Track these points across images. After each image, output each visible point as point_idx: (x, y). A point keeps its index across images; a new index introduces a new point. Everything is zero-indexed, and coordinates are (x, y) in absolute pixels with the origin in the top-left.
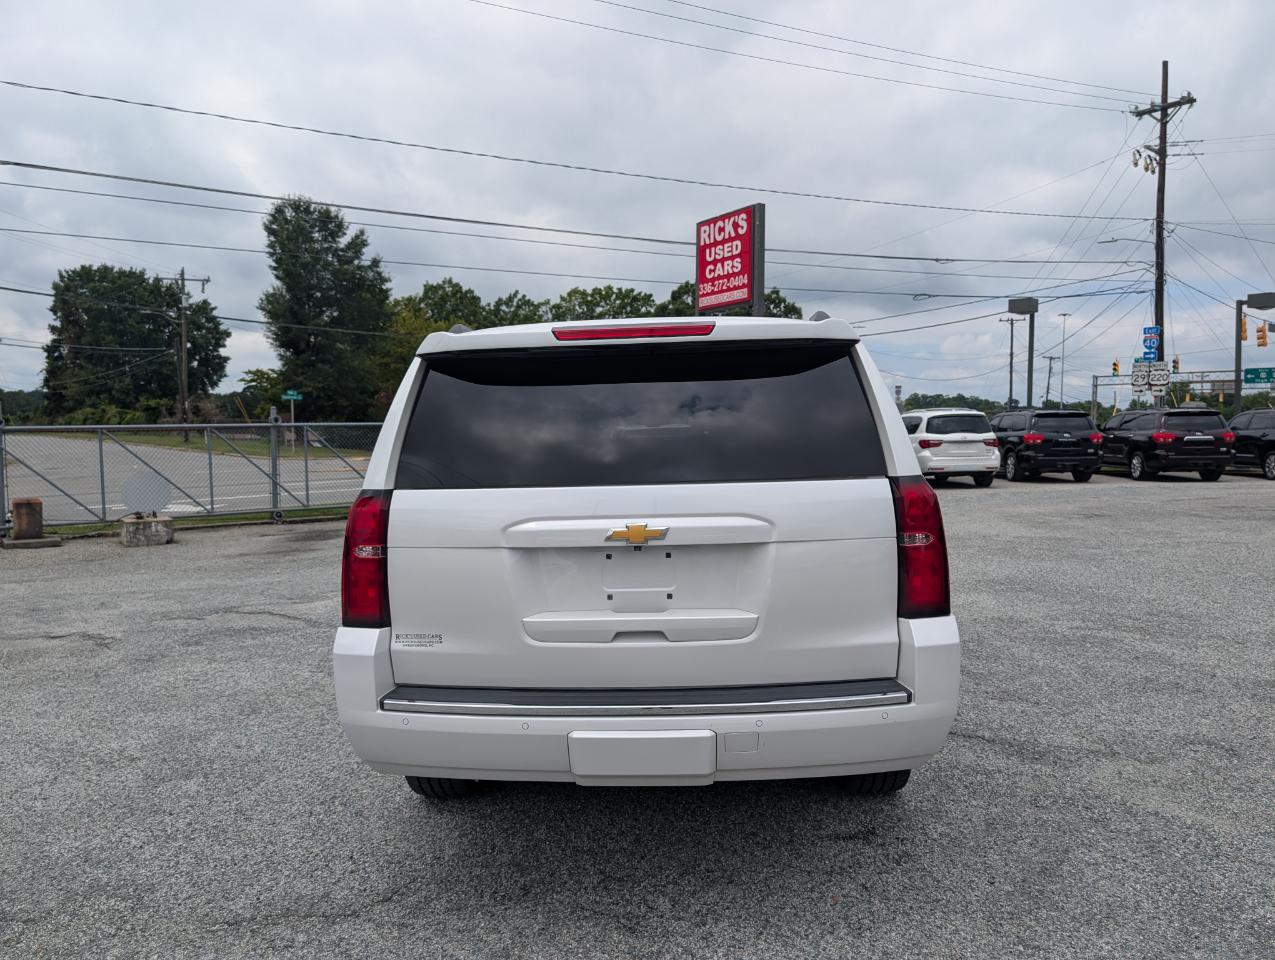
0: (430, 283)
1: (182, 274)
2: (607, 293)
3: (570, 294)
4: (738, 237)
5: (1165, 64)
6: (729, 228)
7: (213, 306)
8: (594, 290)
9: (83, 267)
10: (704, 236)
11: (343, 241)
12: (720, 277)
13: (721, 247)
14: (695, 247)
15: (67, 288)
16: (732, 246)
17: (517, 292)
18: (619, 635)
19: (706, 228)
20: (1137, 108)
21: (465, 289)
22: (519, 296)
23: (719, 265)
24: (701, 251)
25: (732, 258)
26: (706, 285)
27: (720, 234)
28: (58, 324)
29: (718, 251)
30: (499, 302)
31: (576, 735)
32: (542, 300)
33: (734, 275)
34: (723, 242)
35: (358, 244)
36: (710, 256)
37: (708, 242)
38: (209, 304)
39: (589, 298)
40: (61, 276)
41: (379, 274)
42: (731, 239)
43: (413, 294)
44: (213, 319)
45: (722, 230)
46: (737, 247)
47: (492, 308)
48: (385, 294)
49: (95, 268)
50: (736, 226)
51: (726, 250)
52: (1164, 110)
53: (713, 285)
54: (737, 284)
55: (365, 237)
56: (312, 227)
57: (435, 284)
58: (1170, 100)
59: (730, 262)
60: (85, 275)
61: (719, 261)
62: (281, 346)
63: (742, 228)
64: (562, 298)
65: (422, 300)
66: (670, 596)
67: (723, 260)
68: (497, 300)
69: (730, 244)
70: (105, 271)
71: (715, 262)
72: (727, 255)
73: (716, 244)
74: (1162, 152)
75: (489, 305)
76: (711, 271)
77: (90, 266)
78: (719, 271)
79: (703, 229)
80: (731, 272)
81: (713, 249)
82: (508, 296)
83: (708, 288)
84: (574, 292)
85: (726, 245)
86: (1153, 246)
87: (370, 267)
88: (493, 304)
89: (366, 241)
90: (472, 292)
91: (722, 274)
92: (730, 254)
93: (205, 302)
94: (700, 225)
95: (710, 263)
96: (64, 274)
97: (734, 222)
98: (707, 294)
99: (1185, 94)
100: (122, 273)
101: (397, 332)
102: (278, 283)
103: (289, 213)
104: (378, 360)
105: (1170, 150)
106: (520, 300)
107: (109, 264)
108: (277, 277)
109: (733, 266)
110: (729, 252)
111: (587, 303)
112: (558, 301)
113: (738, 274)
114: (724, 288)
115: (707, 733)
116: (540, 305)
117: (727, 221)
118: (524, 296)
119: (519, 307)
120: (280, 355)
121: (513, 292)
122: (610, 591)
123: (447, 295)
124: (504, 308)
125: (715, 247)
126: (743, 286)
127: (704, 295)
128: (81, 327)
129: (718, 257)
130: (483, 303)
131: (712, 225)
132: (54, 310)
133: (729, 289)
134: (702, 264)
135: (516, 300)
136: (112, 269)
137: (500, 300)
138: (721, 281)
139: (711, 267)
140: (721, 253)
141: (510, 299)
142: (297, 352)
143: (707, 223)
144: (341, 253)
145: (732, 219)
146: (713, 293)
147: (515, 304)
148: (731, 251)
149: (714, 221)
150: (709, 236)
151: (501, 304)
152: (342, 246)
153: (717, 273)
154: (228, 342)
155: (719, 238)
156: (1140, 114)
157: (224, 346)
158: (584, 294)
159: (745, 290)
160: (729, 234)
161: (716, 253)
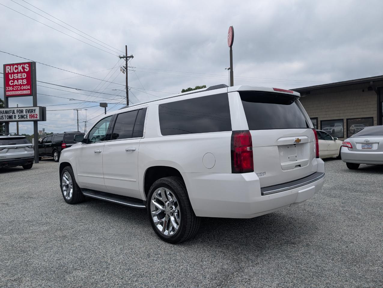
4: (24, 72)
5: (126, 46)
6: (20, 68)
10: (7, 70)
12: (16, 85)
13: (16, 74)
16: (22, 75)
19: (9, 67)
20: (120, 56)
23: (16, 81)
24: (6, 75)
25: (22, 79)
26: (9, 87)
27: (16, 70)
33: (24, 85)
34: (18, 73)
36: (11, 77)
37: (10, 72)
42: (21, 72)
45: (16, 69)
46: (24, 75)
50: (23, 68)
51: (19, 76)
52: (127, 58)
53: (13, 88)
54: (25, 88)
58: (128, 56)
61: (16, 79)
63: (27, 69)
66: (296, 157)
67: (18, 79)
69: (21, 74)
71: (14, 80)
73: (14, 73)
74: (126, 68)
76: (12, 83)
79: (7, 67)
80: (22, 84)
83: (11, 88)
86: (126, 93)
91: (17, 84)
92: (21, 78)
94: (5, 65)
95: (11, 80)
97: (23, 67)
98: (10, 91)
99: (131, 55)
105: (128, 68)
109: (22, 82)
113: (26, 85)
114: (19, 89)
117: (19, 65)
126: (28, 89)
127: (8, 91)
131: (12, 66)
133: (21, 90)
134: (7, 80)
138: (17, 87)
140: (17, 77)
143: (9, 65)
145: (22, 65)
146: (13, 90)
148: (22, 76)
150: (10, 70)
153: (15, 83)
156: (121, 58)
159: (29, 91)
160: (20, 70)
161: (14, 76)
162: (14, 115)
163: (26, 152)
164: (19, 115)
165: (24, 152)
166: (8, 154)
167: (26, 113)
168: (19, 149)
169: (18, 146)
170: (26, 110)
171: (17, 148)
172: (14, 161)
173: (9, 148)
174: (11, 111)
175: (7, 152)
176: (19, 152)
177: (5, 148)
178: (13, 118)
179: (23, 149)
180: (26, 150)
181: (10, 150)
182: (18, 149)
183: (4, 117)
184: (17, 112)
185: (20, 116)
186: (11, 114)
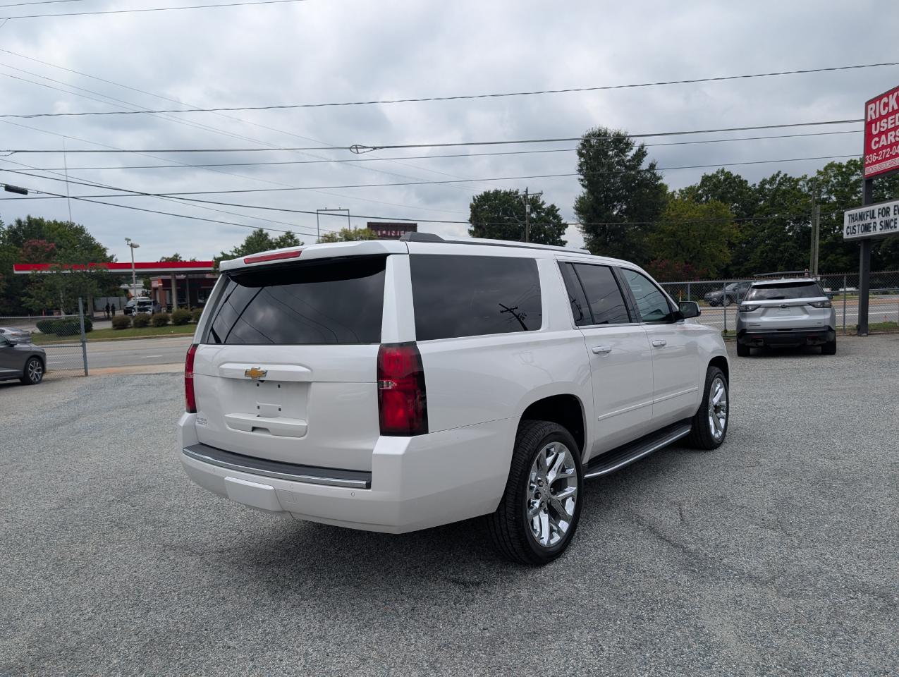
0: (707, 174)
1: (527, 191)
2: (862, 163)
3: (826, 169)
6: (892, 102)
7: (557, 208)
8: (849, 162)
9: (485, 193)
10: (871, 113)
11: (630, 154)
12: (884, 147)
13: (885, 120)
14: (863, 123)
15: (477, 206)
16: (895, 119)
17: (780, 172)
18: (254, 429)
19: (873, 105)
21: (734, 175)
22: (781, 176)
23: (883, 137)
24: (868, 125)
25: (895, 129)
26: (871, 155)
27: (884, 109)
28: (473, 229)
29: (882, 125)
30: (764, 182)
31: (227, 478)
32: (800, 176)
34: (888, 115)
35: (641, 154)
36: (876, 130)
37: (874, 118)
38: (555, 207)
39: (844, 170)
40: (474, 200)
41: (655, 175)
42: (893, 112)
43: (693, 184)
44: (556, 217)
45: (886, 105)
47: (757, 187)
48: (662, 188)
49: (491, 192)
50: (897, 100)
51: (890, 122)
53: (878, 155)
55: (644, 150)
56: (608, 147)
57: (710, 175)
59: (893, 133)
60: (486, 197)
61: (883, 133)
62: (587, 232)
64: (819, 173)
65: (699, 188)
66: (280, 410)
67: (887, 132)
68: (761, 180)
69: (893, 117)
70: (497, 193)
71: (880, 134)
72: (890, 127)
73: (881, 118)
75: (755, 185)
76: (876, 143)
77: (489, 192)
78: (884, 142)
79: (870, 107)
80: (893, 141)
81: (878, 123)
82: (771, 176)
83: (873, 157)
84: (831, 165)
85: (890, 118)
87: (647, 170)
88: (758, 184)
89: (645, 152)
90: (740, 177)
91: (885, 144)
92: (893, 126)
93: (553, 206)
94: (868, 103)
95: (875, 136)
96: (476, 198)
97: (897, 96)
98: (874, 163)
100: (506, 193)
101: (669, 215)
102: (585, 190)
103: (593, 142)
104: (653, 236)
106: (782, 178)
107: (499, 189)
108: (583, 186)
109: (895, 136)
110: (892, 124)
111: (842, 174)
112: (815, 175)
114: (888, 156)
115: (271, 488)
116: (798, 180)
117: (891, 96)
118: (786, 175)
119: (780, 184)
120: (585, 238)
121: (776, 173)
122: (259, 404)
123: (719, 182)
124: (767, 186)
125: (880, 121)
127: (869, 165)
128: (484, 229)
129: (882, 130)
130: (750, 184)
131: (878, 102)
132: (471, 221)
133: (892, 157)
134: (869, 136)
135: (778, 179)
136: (500, 192)
137: (764, 180)
138: (884, 151)
139: (877, 139)
140: (885, 125)
141: (773, 179)
142: (597, 235)
143: (873, 101)
144: (628, 164)
145: (895, 94)
146: (877, 162)
147: (777, 182)
148: (894, 123)
149: (880, 98)
150: (875, 112)
151: (766, 184)
152: (629, 158)
153: (881, 144)
154: (567, 231)
155: (884, 113)
157: (564, 234)
158: (840, 166)
160: (893, 107)
161: (880, 127)
162: (873, 221)
163: (805, 317)
164: (882, 222)
165: (802, 315)
166: (764, 319)
167: (895, 214)
168: (791, 309)
169: (787, 303)
170: (895, 206)
171: (784, 307)
172: (776, 335)
173: (767, 307)
174: (869, 214)
175: (763, 314)
176: (789, 315)
177: (759, 306)
178: (872, 229)
179: (798, 309)
180: (806, 312)
181: (770, 311)
182: (787, 309)
183: (856, 228)
184: (879, 213)
185: (883, 224)
186: (869, 220)
